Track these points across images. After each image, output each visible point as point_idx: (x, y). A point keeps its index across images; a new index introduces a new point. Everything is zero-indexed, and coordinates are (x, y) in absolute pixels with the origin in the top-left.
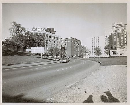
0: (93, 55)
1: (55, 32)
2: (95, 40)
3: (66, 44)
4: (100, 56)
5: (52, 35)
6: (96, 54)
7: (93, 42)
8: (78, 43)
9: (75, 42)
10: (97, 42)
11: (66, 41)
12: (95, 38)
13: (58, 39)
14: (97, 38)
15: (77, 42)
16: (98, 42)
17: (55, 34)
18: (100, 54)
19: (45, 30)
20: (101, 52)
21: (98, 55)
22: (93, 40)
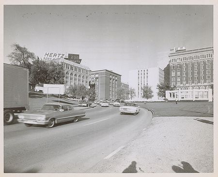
0: (138, 98)
1: (81, 60)
2: (143, 74)
3: (98, 80)
4: (149, 100)
5: (75, 65)
6: (144, 97)
7: (138, 78)
8: (116, 78)
9: (111, 76)
10: (146, 77)
11: (97, 76)
12: (143, 71)
13: (85, 71)
14: (146, 71)
15: (114, 77)
17: (79, 63)
18: (151, 97)
19: (64, 57)
20: (152, 94)
21: (147, 98)
22: (140, 74)
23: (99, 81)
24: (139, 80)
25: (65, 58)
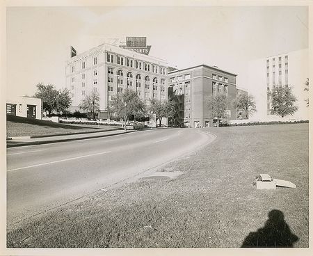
1: (149, 48)
2: (277, 66)
3: (189, 86)
5: (136, 57)
7: (271, 74)
8: (226, 81)
9: (215, 78)
10: (283, 72)
11: (188, 78)
12: (277, 59)
13: (158, 68)
14: (283, 58)
15: (221, 79)
16: (286, 71)
17: (147, 54)
18: (292, 111)
19: (119, 44)
20: (295, 104)
21: (283, 112)
22: (271, 67)
23: (191, 88)
24: (268, 80)
25: (120, 46)
